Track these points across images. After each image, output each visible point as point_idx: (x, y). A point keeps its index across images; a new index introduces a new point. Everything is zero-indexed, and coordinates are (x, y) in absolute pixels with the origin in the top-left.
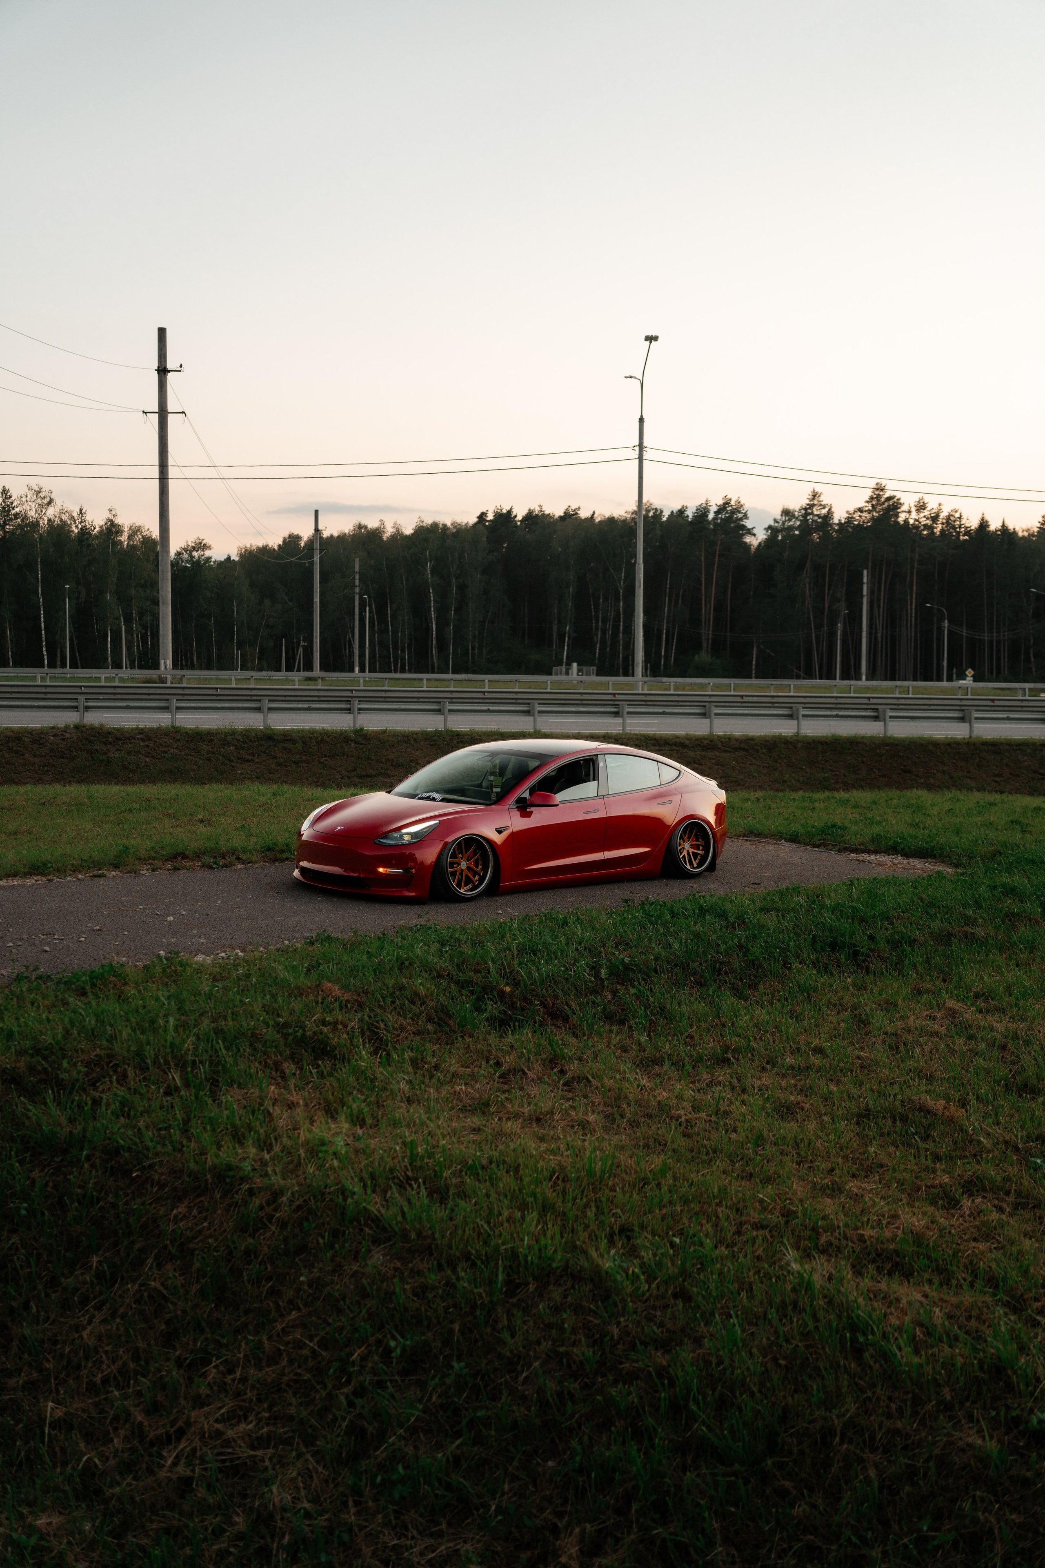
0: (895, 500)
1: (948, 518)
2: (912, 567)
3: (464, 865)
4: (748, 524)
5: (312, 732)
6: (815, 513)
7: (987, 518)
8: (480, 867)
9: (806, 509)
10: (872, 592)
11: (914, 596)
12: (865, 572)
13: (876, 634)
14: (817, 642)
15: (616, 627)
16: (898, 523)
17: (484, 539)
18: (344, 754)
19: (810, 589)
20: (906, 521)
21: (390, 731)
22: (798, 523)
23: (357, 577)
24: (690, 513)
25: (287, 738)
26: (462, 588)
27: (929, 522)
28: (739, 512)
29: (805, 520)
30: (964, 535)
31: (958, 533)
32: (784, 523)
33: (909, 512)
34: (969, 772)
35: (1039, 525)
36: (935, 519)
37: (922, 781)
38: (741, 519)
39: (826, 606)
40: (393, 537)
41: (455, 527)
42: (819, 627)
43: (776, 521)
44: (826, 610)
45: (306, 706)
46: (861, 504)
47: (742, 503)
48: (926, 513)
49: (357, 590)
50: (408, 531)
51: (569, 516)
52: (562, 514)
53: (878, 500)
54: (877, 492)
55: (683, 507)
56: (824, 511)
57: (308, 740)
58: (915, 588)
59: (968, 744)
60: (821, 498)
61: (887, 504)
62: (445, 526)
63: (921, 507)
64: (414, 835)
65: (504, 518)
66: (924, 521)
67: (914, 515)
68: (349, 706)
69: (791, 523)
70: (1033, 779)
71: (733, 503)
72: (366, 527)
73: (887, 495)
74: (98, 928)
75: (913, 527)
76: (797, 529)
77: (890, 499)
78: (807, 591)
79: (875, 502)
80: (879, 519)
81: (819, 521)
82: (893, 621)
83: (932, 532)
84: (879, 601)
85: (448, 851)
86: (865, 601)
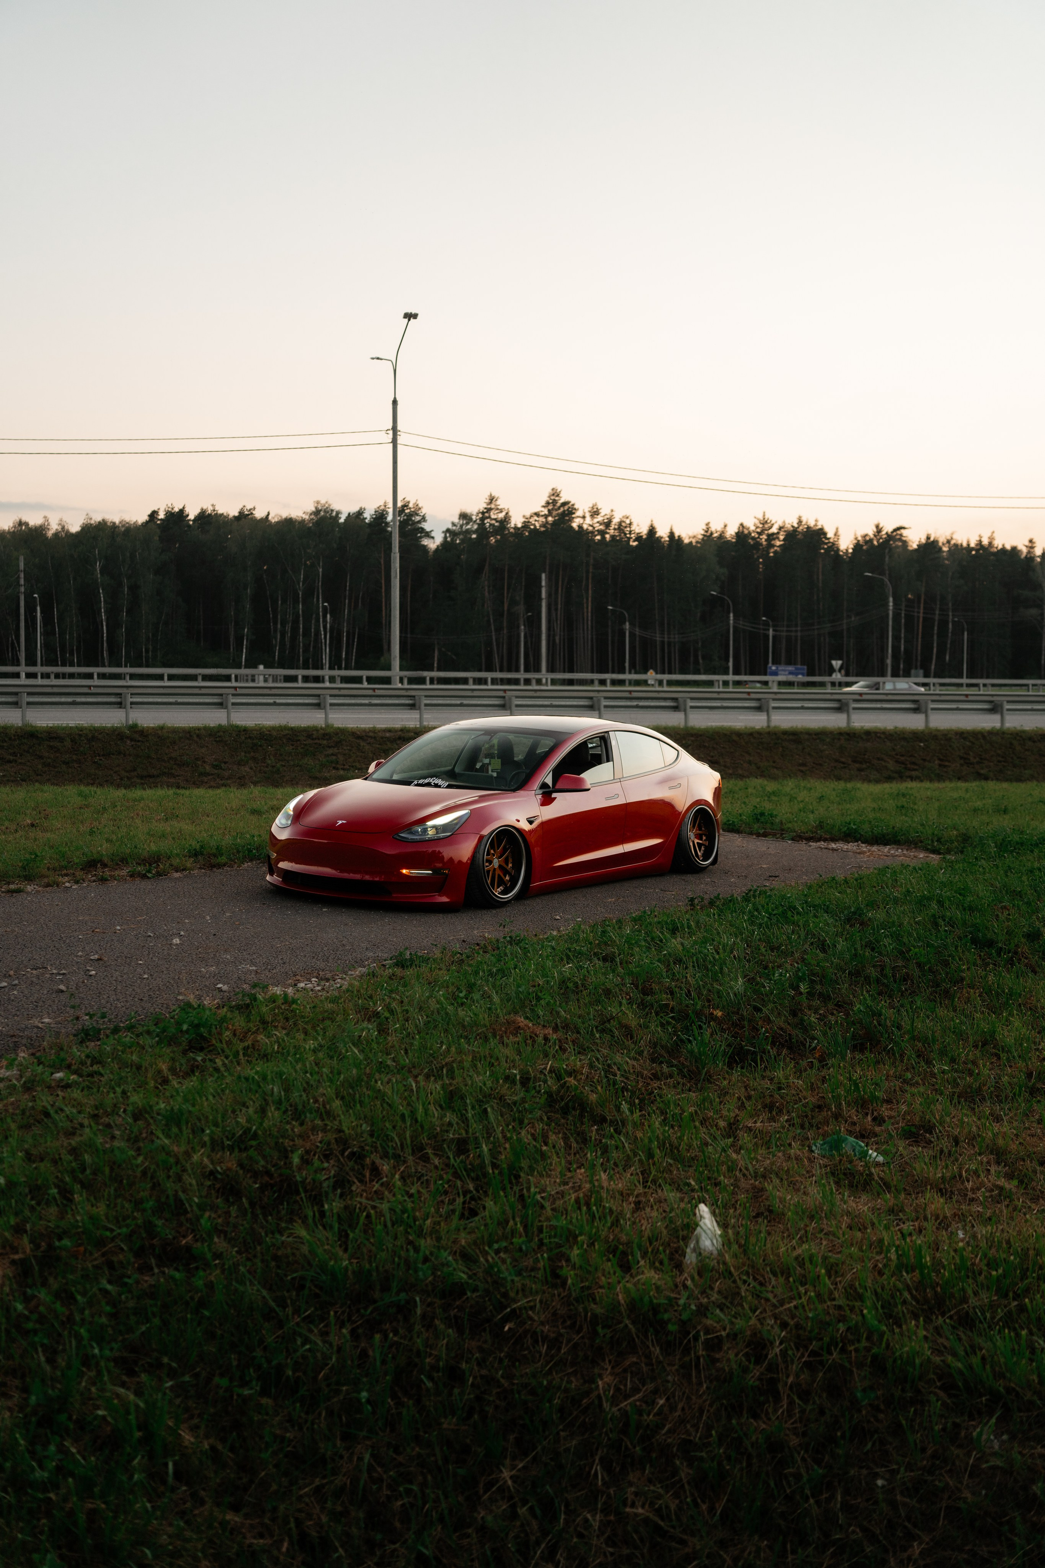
0: (570, 505)
1: (620, 524)
2: (587, 572)
3: (496, 863)
4: (427, 526)
5: (80, 729)
6: (493, 517)
7: (656, 525)
8: (510, 865)
9: (483, 513)
10: (549, 595)
11: (590, 599)
12: (543, 576)
13: (554, 636)
14: (498, 645)
15: (295, 629)
16: (572, 527)
17: (157, 538)
18: (119, 753)
19: (489, 592)
20: (580, 527)
21: (169, 728)
22: (476, 527)
23: (22, 575)
24: (368, 516)
25: (53, 735)
26: (134, 588)
27: (602, 527)
28: (417, 515)
29: (482, 524)
30: (634, 541)
31: (629, 538)
32: (461, 526)
33: (584, 517)
34: (774, 762)
35: (703, 532)
36: (608, 524)
37: (731, 771)
38: (419, 522)
39: (506, 608)
40: (56, 534)
41: (123, 526)
42: (499, 630)
43: (453, 524)
44: (506, 613)
45: (70, 700)
46: (538, 509)
47: (420, 506)
48: (599, 518)
49: (22, 589)
50: (75, 528)
51: (244, 517)
52: (237, 514)
53: (554, 505)
54: (552, 498)
55: (361, 509)
56: (501, 516)
57: (77, 737)
58: (590, 592)
59: (769, 733)
60: (498, 502)
61: (562, 509)
62: (114, 523)
63: (595, 513)
64: (445, 827)
65: (177, 518)
66: (598, 527)
67: (588, 520)
68: (119, 700)
69: (469, 527)
70: (835, 767)
71: (411, 505)
72: (27, 524)
73: (562, 501)
74: (97, 957)
75: (587, 532)
76: (474, 532)
77: (564, 504)
78: (487, 594)
79: (550, 507)
80: (554, 523)
81: (497, 524)
82: (570, 623)
83: (603, 538)
84: (556, 604)
85: (482, 847)
86: (544, 604)
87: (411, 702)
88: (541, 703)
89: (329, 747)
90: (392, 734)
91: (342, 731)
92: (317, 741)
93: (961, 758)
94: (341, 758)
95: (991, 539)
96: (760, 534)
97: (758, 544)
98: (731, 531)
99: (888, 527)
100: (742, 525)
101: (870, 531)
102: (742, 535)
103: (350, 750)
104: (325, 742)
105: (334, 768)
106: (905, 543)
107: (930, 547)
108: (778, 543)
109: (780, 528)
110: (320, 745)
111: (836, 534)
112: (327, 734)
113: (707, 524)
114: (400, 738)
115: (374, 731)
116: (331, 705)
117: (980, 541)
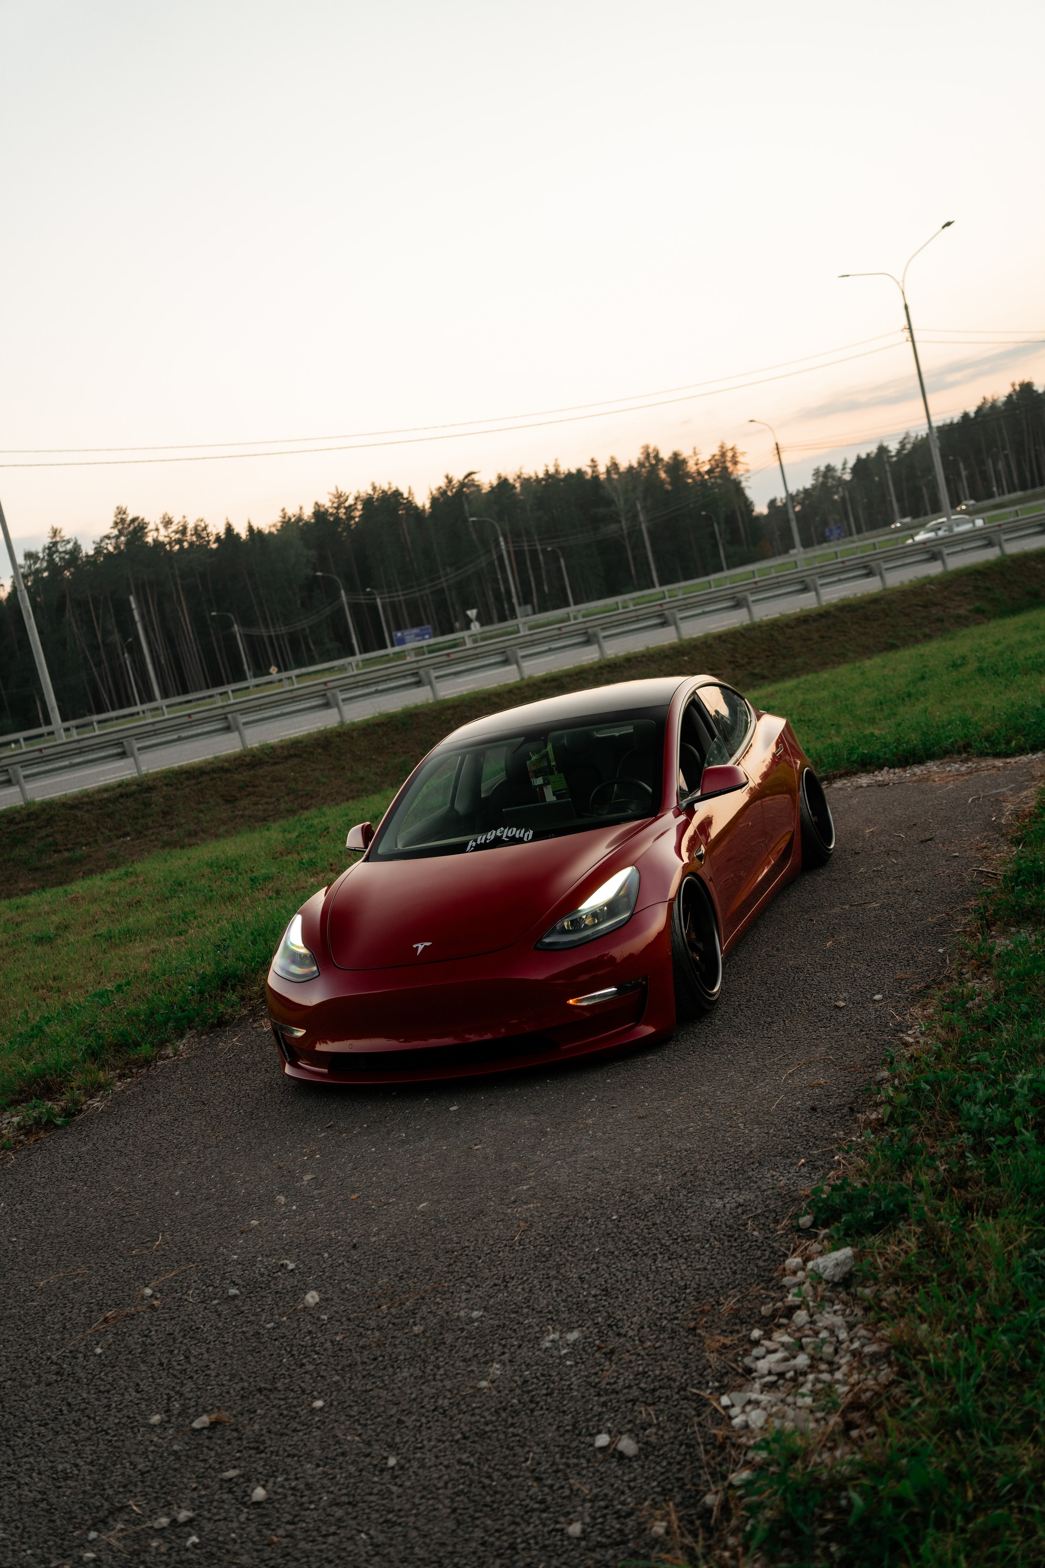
0: (139, 520)
1: (195, 528)
2: (176, 584)
6: (61, 549)
7: (231, 523)
9: (49, 548)
10: (142, 617)
11: (185, 611)
12: (132, 599)
13: (158, 657)
16: (147, 542)
20: (155, 540)
22: (45, 564)
27: (178, 536)
29: (51, 561)
30: (214, 543)
31: (209, 541)
32: (30, 567)
33: (157, 530)
35: (280, 519)
36: (184, 531)
39: (100, 640)
42: (99, 664)
44: (101, 645)
46: (107, 531)
48: (174, 527)
53: (123, 524)
54: (119, 516)
56: (70, 546)
58: (184, 604)
60: (63, 534)
61: (132, 527)
63: (168, 523)
66: (174, 536)
67: (163, 532)
69: (38, 566)
73: (130, 518)
75: (163, 544)
76: (45, 570)
77: (133, 520)
78: (75, 629)
79: (120, 526)
80: (127, 543)
81: (67, 557)
82: (171, 641)
83: (182, 547)
84: (152, 624)
85: (677, 921)
86: (140, 627)
87: (119, 750)
88: (270, 714)
89: (40, 828)
90: (111, 793)
91: (48, 806)
92: (23, 825)
93: (730, 662)
94: (59, 837)
95: (557, 466)
96: (338, 508)
97: (337, 519)
98: (308, 513)
99: (458, 476)
100: (316, 503)
101: (442, 483)
102: (320, 514)
103: (67, 825)
104: (33, 823)
105: (55, 851)
106: (478, 487)
107: (503, 484)
108: (358, 513)
109: (357, 499)
110: (28, 828)
111: (410, 493)
112: (32, 814)
113: (283, 510)
114: (121, 796)
115: (86, 794)
116: (25, 777)
117: (547, 471)
